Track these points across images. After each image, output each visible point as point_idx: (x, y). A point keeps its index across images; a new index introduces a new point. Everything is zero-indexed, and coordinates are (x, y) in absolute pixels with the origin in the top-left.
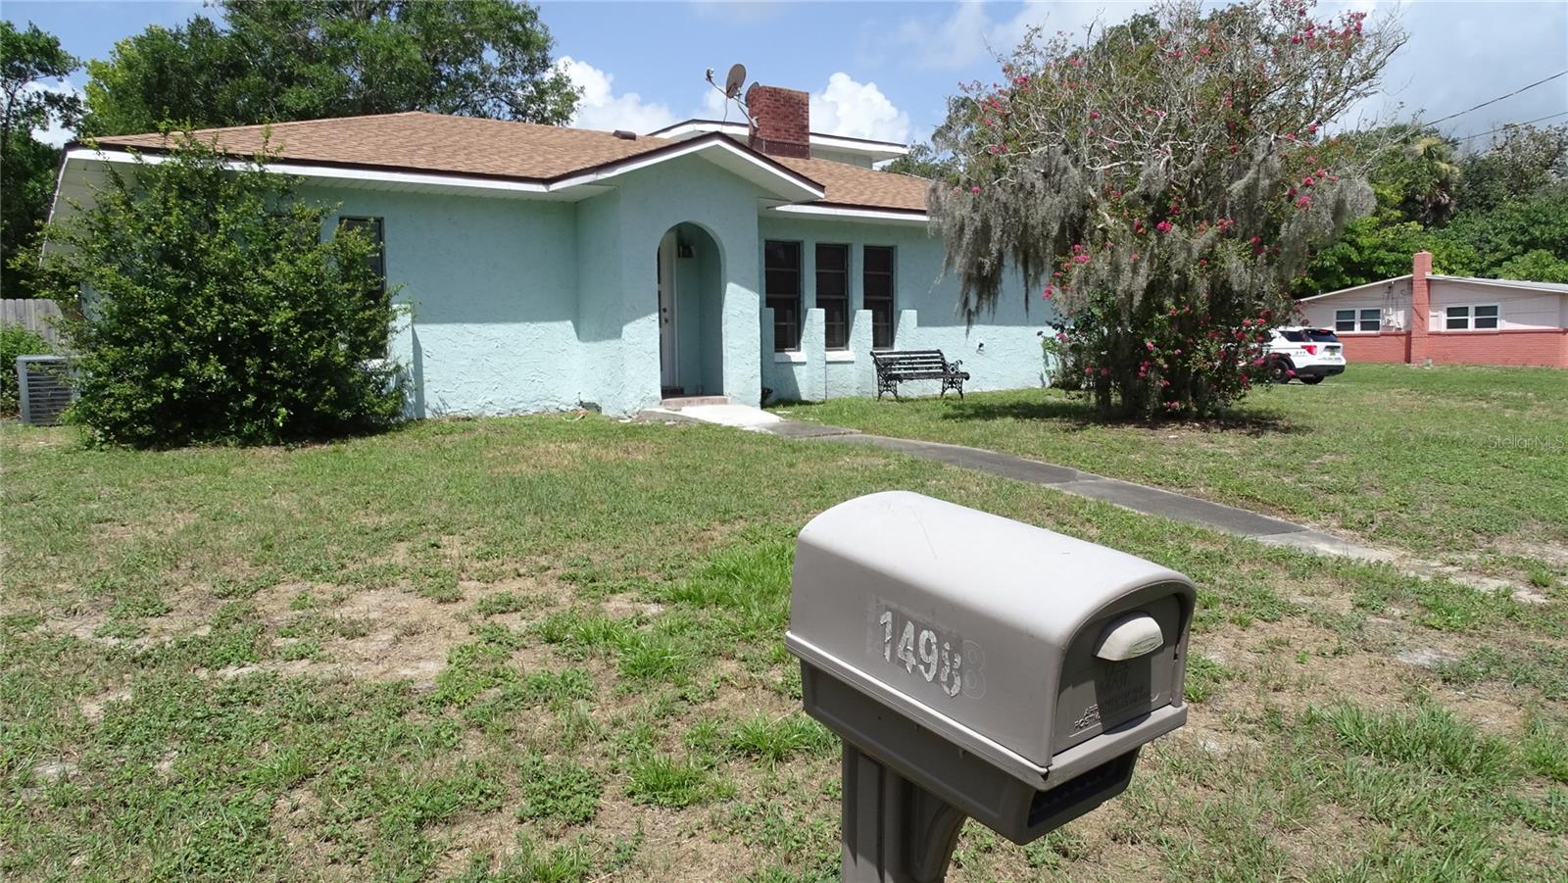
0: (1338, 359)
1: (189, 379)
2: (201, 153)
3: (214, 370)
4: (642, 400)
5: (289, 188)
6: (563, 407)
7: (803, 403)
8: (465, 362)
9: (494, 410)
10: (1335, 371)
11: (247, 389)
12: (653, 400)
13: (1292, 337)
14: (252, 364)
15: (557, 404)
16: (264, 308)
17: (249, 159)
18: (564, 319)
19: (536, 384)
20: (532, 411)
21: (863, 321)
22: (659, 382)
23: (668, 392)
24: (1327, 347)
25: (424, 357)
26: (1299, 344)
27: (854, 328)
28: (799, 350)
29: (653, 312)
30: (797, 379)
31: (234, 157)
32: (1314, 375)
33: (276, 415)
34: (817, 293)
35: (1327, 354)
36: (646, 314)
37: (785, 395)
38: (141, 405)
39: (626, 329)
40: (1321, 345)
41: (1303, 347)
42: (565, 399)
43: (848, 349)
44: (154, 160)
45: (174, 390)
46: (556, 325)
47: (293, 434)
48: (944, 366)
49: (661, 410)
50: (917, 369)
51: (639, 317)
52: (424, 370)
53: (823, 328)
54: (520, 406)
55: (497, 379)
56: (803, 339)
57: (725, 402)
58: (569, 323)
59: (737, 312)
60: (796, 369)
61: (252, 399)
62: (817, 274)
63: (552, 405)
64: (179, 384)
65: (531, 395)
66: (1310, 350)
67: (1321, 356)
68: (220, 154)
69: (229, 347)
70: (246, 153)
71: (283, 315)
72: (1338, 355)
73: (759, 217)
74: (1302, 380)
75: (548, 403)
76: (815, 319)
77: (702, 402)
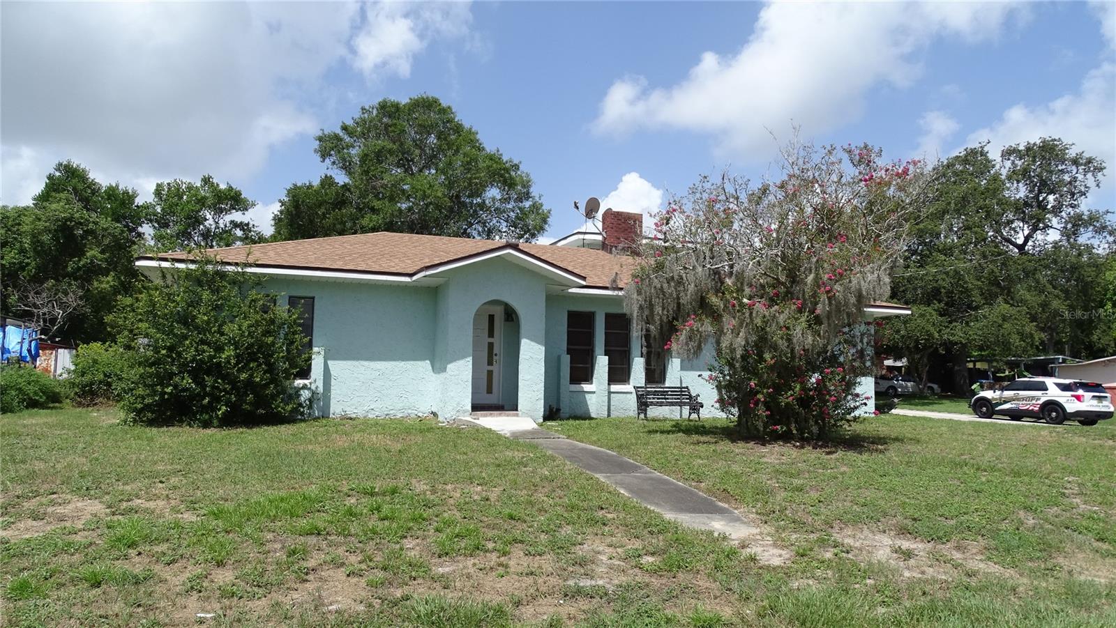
0: (1106, 406)
1: (176, 387)
2: (208, 262)
3: (188, 382)
4: (458, 411)
5: (259, 281)
6: (420, 414)
7: (592, 419)
8: (358, 384)
9: (374, 414)
10: (1107, 415)
11: (206, 395)
12: (465, 412)
13: (1065, 388)
14: (209, 380)
15: (416, 412)
16: (219, 349)
17: (237, 264)
18: (425, 360)
19: (403, 398)
20: (399, 415)
21: (638, 366)
22: (470, 400)
23: (476, 407)
24: (1094, 397)
25: (333, 380)
26: (1069, 393)
27: (633, 370)
28: (592, 383)
29: (470, 356)
30: (589, 402)
31: (229, 264)
32: (1089, 419)
33: (219, 410)
34: (605, 346)
35: (1095, 402)
36: (464, 357)
37: (579, 413)
38: (148, 401)
39: (449, 366)
40: (1088, 395)
41: (1073, 396)
42: (422, 409)
43: (629, 384)
44: (181, 266)
45: (166, 393)
46: (419, 363)
47: (229, 421)
48: (690, 397)
49: (469, 419)
50: (668, 399)
51: (459, 359)
52: (332, 388)
53: (606, 369)
54: (391, 412)
55: (378, 395)
56: (595, 376)
57: (517, 415)
58: (428, 362)
59: (528, 357)
60: (588, 396)
61: (207, 400)
62: (605, 333)
63: (413, 413)
64: (169, 390)
65: (400, 405)
66: (1078, 398)
67: (1089, 403)
68: (218, 262)
69: (199, 371)
70: (236, 261)
71: (229, 352)
72: (1105, 403)
73: (546, 296)
74: (1079, 421)
75: (410, 411)
76: (602, 363)
77: (500, 415)
